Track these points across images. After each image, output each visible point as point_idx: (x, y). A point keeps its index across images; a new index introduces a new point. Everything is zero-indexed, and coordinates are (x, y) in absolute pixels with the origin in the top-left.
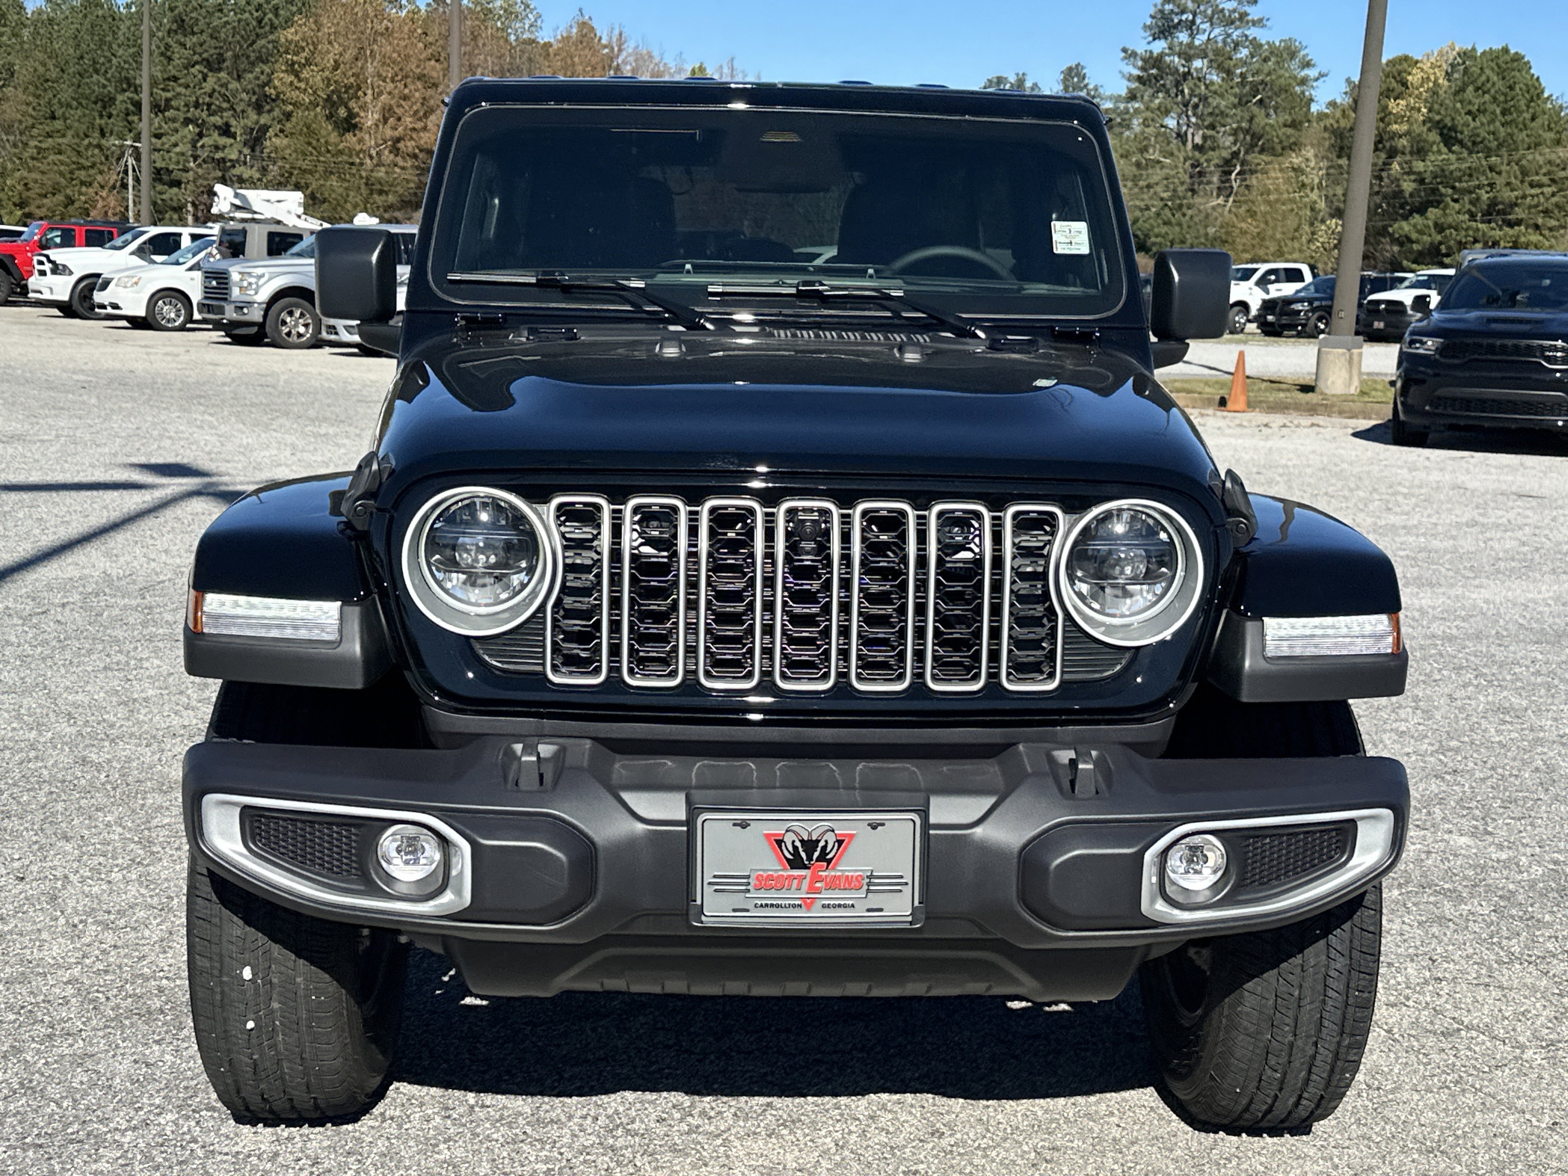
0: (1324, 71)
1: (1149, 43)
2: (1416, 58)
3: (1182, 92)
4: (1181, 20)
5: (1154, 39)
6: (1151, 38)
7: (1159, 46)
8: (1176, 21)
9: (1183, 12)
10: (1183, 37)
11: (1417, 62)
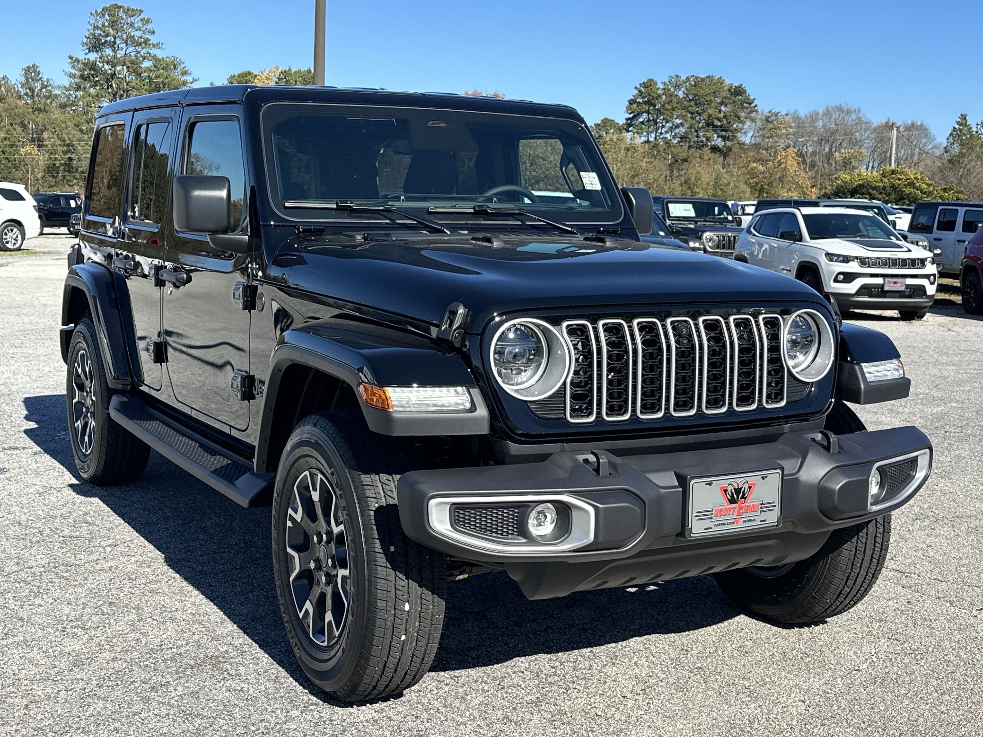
0: (196, 78)
1: (86, 54)
2: (255, 73)
3: (111, 86)
4: (106, 41)
5: (90, 52)
6: (87, 51)
7: (93, 56)
8: (103, 41)
9: (107, 36)
10: (108, 51)
11: (256, 76)
